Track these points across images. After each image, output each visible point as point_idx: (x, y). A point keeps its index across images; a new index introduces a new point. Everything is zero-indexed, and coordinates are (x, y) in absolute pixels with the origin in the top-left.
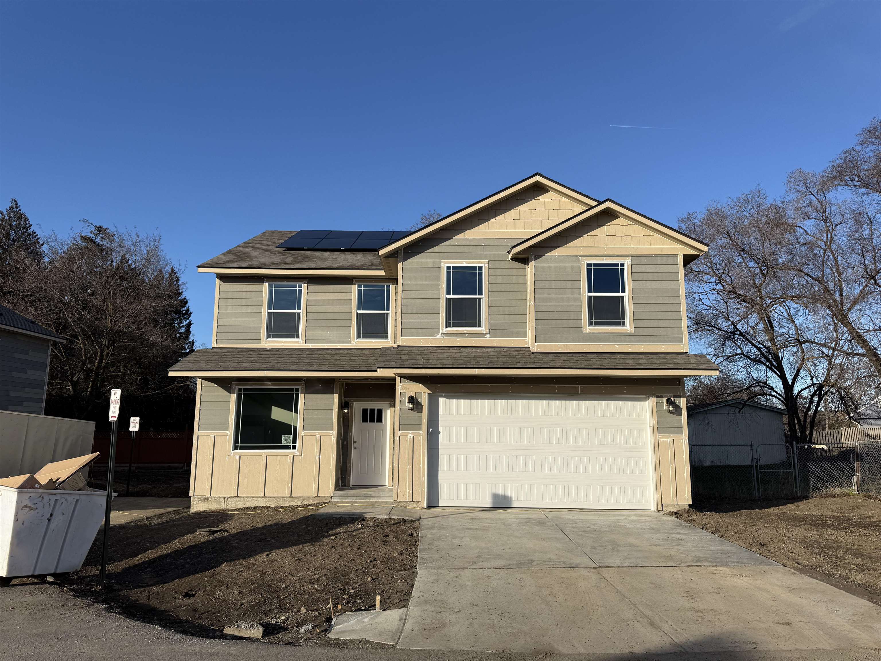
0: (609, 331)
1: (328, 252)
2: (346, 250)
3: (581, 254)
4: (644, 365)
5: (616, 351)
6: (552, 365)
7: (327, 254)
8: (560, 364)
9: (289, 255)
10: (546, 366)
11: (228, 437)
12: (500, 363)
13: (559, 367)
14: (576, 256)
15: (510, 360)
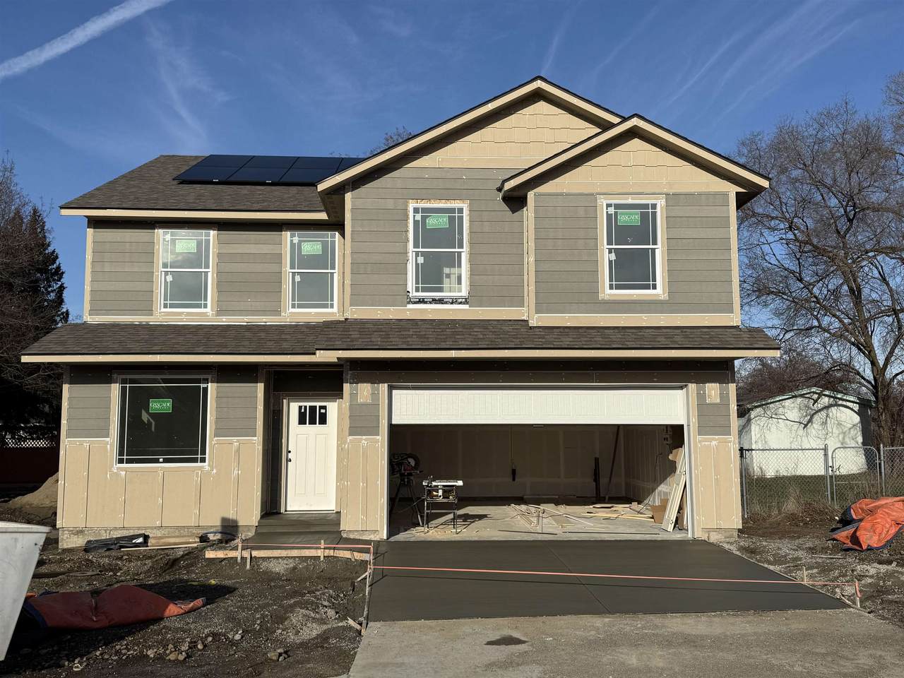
0: (635, 298)
1: (248, 187)
2: (273, 184)
3: (599, 190)
4: (680, 343)
5: (644, 324)
6: (557, 344)
7: (245, 190)
8: (568, 343)
9: (191, 190)
10: (549, 346)
11: (109, 446)
12: (487, 343)
13: (566, 347)
14: (593, 194)
15: (500, 338)
